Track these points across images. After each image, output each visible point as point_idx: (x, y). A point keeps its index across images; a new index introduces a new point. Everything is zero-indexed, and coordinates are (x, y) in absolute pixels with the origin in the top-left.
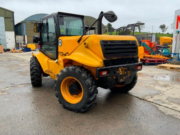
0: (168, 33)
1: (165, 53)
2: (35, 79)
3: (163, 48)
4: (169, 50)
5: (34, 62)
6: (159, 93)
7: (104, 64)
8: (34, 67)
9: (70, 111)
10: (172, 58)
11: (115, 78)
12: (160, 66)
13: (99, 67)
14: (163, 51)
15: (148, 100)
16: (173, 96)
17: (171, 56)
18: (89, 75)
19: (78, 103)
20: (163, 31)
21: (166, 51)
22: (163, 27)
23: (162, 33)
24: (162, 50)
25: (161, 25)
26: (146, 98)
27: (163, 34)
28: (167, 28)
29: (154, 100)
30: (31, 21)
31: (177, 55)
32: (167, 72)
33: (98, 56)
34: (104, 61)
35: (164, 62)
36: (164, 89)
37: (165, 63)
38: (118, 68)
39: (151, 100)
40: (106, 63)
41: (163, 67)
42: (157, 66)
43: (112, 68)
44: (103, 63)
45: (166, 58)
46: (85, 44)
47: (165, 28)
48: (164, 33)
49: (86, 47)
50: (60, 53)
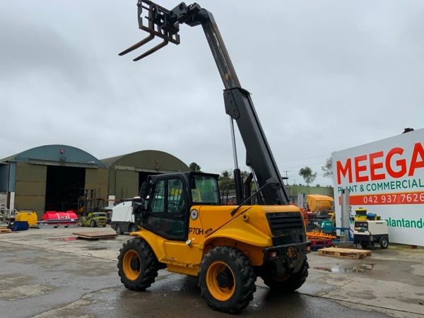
0: (318, 186)
1: (326, 227)
3: (320, 218)
4: (331, 223)
6: (335, 289)
7: (273, 242)
10: (339, 237)
11: (284, 261)
12: (323, 251)
13: (267, 247)
14: (321, 225)
15: (324, 296)
16: (355, 291)
17: (336, 233)
18: (246, 263)
20: (308, 182)
21: (327, 224)
22: (306, 173)
23: (306, 184)
24: (320, 223)
25: (302, 169)
26: (319, 295)
27: (308, 186)
28: (315, 176)
29: (331, 296)
30: (30, 159)
31: (347, 231)
32: (336, 260)
33: (265, 232)
34: (273, 239)
35: (328, 243)
36: (341, 283)
37: (330, 246)
38: (288, 247)
39: (327, 296)
40: (275, 241)
41: (328, 253)
42: (317, 253)
43: (281, 248)
44: (271, 241)
45: (330, 236)
46: (245, 217)
47: (311, 176)
48: (310, 185)
49: (246, 221)
50: (193, 230)
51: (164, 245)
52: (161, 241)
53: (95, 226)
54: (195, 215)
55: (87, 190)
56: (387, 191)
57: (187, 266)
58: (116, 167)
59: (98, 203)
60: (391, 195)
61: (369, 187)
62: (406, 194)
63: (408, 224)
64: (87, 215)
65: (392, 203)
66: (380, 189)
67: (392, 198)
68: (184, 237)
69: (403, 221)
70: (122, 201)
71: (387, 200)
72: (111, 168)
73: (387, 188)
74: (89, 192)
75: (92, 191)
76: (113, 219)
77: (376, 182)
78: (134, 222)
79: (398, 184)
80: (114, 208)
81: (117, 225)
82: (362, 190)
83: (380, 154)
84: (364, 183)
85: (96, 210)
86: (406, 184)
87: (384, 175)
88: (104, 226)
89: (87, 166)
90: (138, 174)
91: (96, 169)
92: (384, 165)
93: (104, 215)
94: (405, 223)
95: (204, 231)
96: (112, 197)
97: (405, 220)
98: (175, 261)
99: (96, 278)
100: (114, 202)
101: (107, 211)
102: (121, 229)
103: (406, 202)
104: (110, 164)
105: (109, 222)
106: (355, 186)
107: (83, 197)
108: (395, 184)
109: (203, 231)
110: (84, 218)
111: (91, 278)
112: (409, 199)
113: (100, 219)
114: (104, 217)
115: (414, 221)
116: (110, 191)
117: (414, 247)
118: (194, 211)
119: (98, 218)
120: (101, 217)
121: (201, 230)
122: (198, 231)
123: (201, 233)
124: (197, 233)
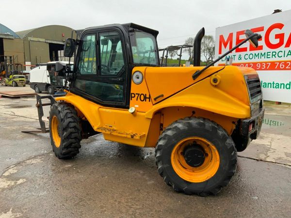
2: (73, 144)
5: (67, 113)
7: (251, 113)
8: (70, 122)
9: (190, 195)
19: (207, 181)
20: (172, 56)
44: (250, 111)
46: (215, 81)
48: (172, 58)
49: (216, 86)
50: (137, 96)
51: (99, 112)
52: (94, 107)
53: (17, 85)
54: (138, 78)
55: (6, 57)
56: (263, 60)
57: (132, 137)
58: (29, 38)
59: (17, 67)
60: (266, 63)
61: (247, 57)
62: (280, 62)
63: (278, 86)
64: (9, 77)
65: (266, 69)
66: (257, 58)
67: (267, 65)
68: (124, 104)
69: (273, 83)
70: (37, 65)
71: (261, 67)
72: (25, 39)
73: (263, 58)
74: (8, 58)
75: (11, 57)
76: (31, 81)
77: (254, 52)
78: (50, 83)
79: (274, 54)
80: (31, 72)
81: (35, 85)
82: (240, 58)
83: (262, 29)
84: (243, 54)
85: (16, 73)
86: (281, 54)
87: (262, 46)
88: (24, 86)
89: (4, 37)
90: (48, 45)
91: (12, 39)
92: (263, 38)
93: (23, 77)
94: (275, 85)
95: (153, 97)
96: (28, 63)
97: (275, 83)
98: (114, 130)
99: (20, 142)
100: (30, 67)
101: (25, 74)
102: (39, 89)
103: (279, 69)
104: (24, 36)
105: (28, 82)
106: (234, 56)
107: (4, 63)
108: (271, 54)
109: (150, 98)
110: (6, 79)
111: (15, 143)
112: (282, 66)
113: (20, 80)
114: (23, 79)
115: (270, 83)
116: (26, 58)
117: (280, 103)
118: (137, 73)
119: (18, 79)
120: (21, 79)
121: (148, 96)
122: (142, 97)
123: (148, 100)
124: (142, 99)
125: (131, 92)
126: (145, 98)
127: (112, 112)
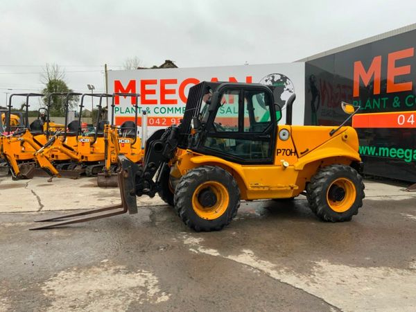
46: (346, 137)
50: (283, 151)
54: (284, 135)
56: (178, 115)
61: (157, 110)
66: (170, 112)
73: (178, 112)
77: (166, 106)
83: (174, 81)
84: (152, 107)
87: (176, 100)
92: (177, 92)
109: (295, 152)
118: (284, 131)
121: (293, 151)
122: (288, 152)
123: (293, 154)
124: (288, 154)
125: (277, 148)
126: (291, 153)
127: (259, 170)
